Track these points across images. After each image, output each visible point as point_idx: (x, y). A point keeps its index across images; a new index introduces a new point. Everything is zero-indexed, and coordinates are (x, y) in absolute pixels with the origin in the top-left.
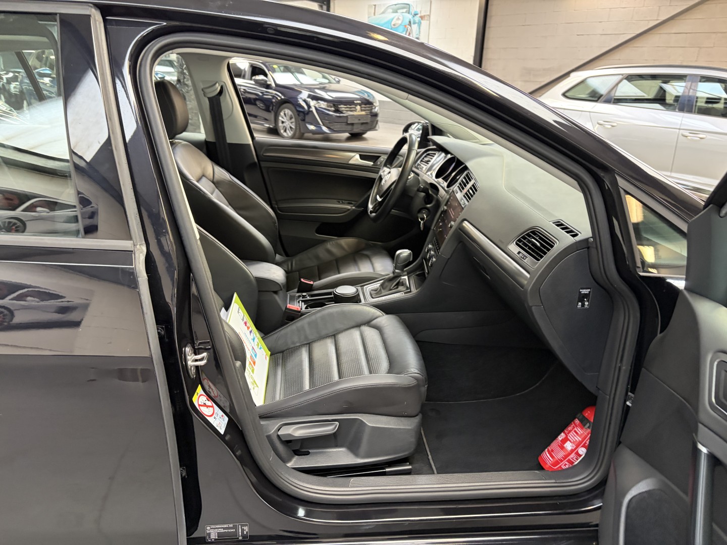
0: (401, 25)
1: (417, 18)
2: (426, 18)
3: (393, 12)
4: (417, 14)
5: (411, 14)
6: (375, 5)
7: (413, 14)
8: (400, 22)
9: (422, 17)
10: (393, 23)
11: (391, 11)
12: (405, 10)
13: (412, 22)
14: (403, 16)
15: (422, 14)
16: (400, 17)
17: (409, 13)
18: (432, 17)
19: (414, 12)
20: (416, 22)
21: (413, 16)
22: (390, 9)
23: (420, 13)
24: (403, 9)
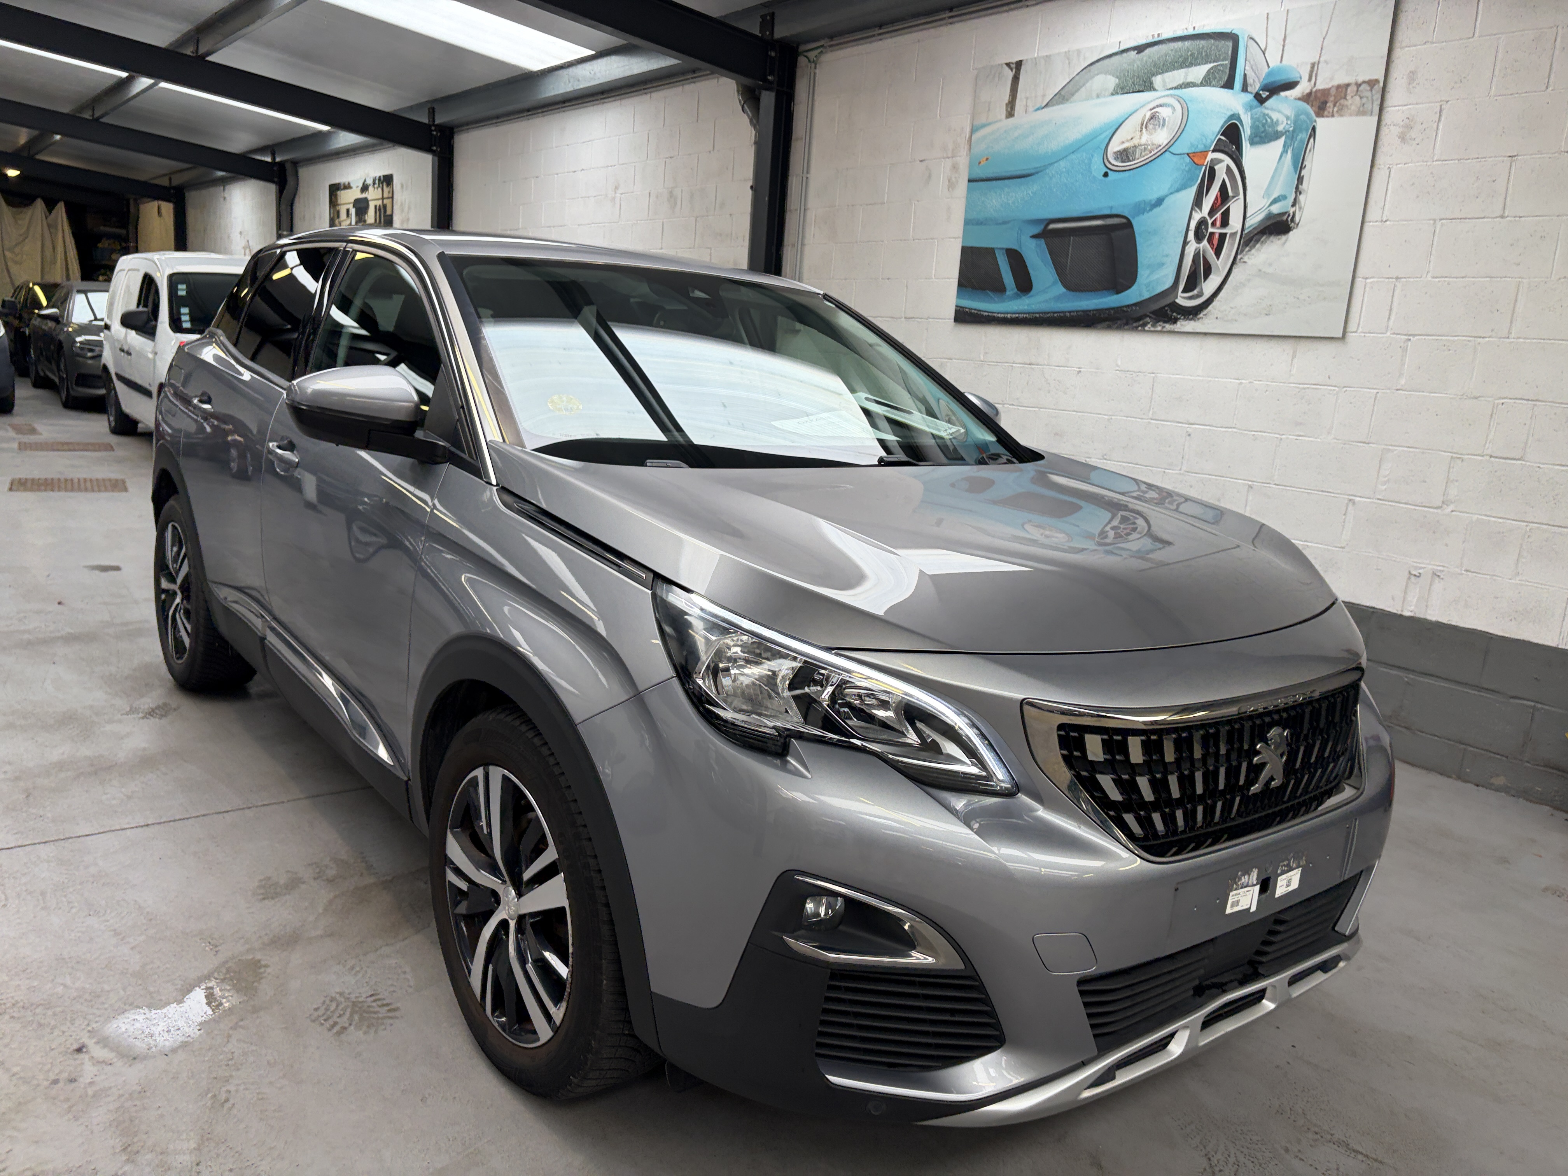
0: (1167, 149)
1: (1283, 109)
2: (1353, 101)
3: (1122, 89)
4: (1290, 85)
5: (1245, 89)
6: (1019, 64)
7: (1255, 87)
8: (1162, 137)
9: (1322, 102)
10: (1115, 146)
11: (1112, 82)
12: (1199, 72)
13: (1246, 132)
14: (1179, 99)
15: (1321, 86)
16: (1164, 112)
17: (1229, 84)
18: (1397, 94)
19: (1269, 74)
20: (1280, 128)
21: (1257, 96)
22: (1106, 73)
23: (1305, 77)
24: (1191, 65)
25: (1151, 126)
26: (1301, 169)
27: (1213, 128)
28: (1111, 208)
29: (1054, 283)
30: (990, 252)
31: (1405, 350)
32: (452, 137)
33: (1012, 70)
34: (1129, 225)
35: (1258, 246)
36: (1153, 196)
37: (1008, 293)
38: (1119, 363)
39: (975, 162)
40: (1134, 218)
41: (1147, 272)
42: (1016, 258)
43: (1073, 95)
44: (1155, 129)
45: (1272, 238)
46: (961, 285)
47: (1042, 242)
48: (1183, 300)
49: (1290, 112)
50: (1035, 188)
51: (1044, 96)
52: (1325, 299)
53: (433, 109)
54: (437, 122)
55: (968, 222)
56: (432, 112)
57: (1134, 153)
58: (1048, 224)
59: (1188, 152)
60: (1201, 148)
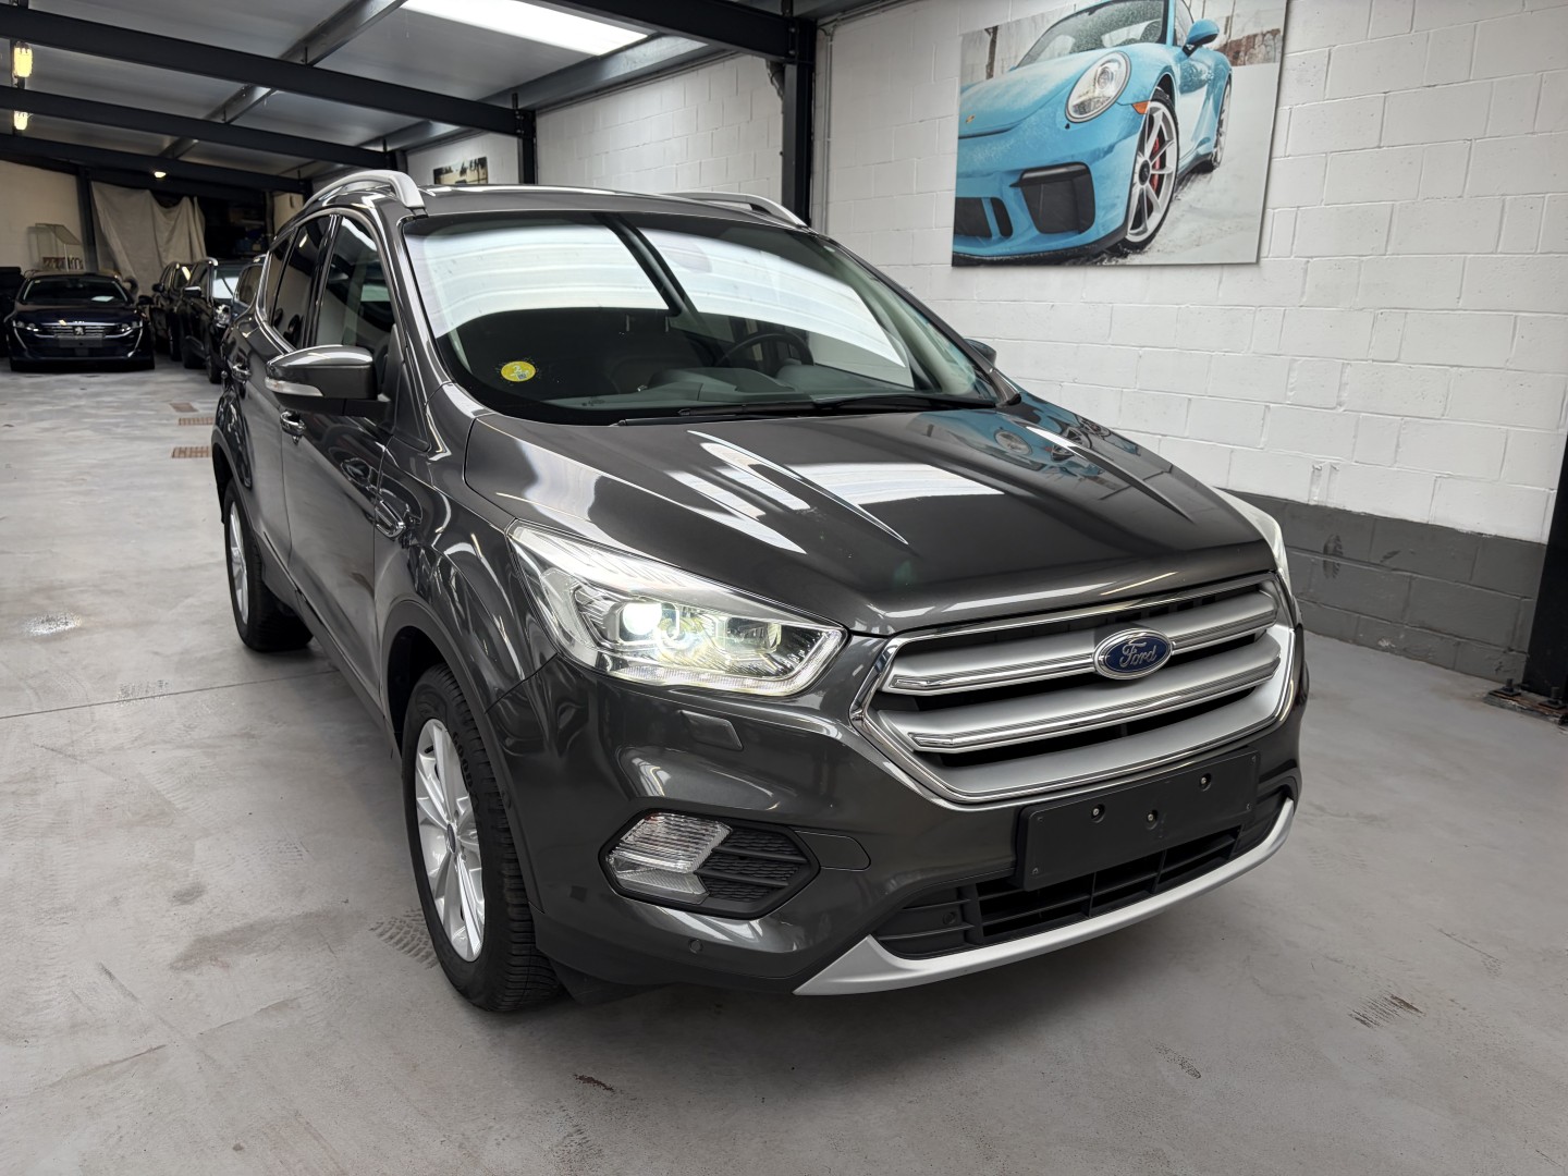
0: (1116, 101)
1: (1206, 60)
2: (1260, 51)
3: (1078, 48)
4: (1210, 38)
5: (1175, 43)
6: (995, 29)
7: (1183, 41)
8: (1111, 90)
9: (1236, 52)
10: (1074, 101)
11: (1070, 41)
12: (1139, 29)
13: (1177, 82)
14: (1124, 55)
15: (1234, 37)
16: (1112, 67)
17: (1162, 40)
19: (1194, 29)
20: (1204, 77)
21: (1185, 49)
22: (1065, 33)
23: (1222, 30)
24: (1132, 23)
25: (1102, 81)
26: (1221, 113)
27: (1151, 80)
28: (1072, 156)
29: (1030, 227)
30: (978, 201)
31: (1306, 271)
32: (534, 120)
33: (989, 33)
34: (1087, 171)
35: (1189, 184)
36: (1105, 145)
37: (994, 238)
38: (1084, 295)
39: (963, 121)
40: (1091, 164)
41: (1103, 213)
42: (998, 205)
43: (1039, 55)
44: (1105, 83)
45: (1200, 177)
46: (956, 233)
47: (1019, 190)
48: (1132, 237)
49: (1211, 63)
50: (1012, 141)
51: (1016, 57)
52: (1242, 229)
53: (516, 95)
54: (520, 107)
55: (959, 176)
56: (515, 99)
57: (1090, 104)
58: (1023, 174)
59: (1131, 102)
60: (1142, 98)
